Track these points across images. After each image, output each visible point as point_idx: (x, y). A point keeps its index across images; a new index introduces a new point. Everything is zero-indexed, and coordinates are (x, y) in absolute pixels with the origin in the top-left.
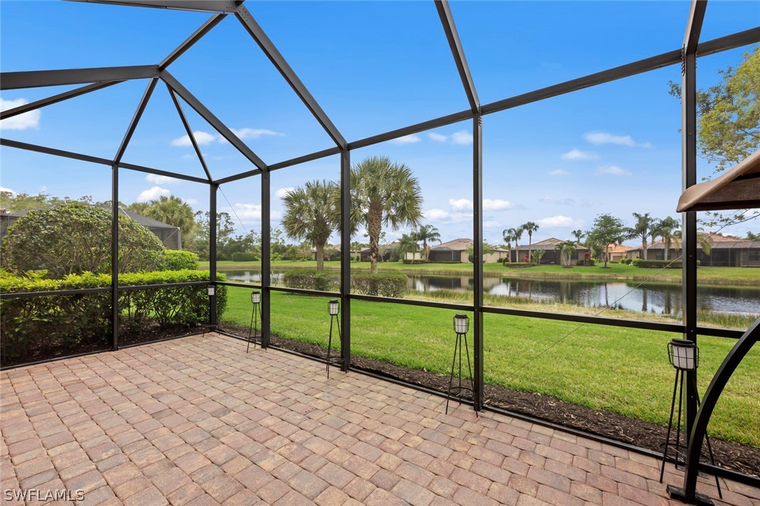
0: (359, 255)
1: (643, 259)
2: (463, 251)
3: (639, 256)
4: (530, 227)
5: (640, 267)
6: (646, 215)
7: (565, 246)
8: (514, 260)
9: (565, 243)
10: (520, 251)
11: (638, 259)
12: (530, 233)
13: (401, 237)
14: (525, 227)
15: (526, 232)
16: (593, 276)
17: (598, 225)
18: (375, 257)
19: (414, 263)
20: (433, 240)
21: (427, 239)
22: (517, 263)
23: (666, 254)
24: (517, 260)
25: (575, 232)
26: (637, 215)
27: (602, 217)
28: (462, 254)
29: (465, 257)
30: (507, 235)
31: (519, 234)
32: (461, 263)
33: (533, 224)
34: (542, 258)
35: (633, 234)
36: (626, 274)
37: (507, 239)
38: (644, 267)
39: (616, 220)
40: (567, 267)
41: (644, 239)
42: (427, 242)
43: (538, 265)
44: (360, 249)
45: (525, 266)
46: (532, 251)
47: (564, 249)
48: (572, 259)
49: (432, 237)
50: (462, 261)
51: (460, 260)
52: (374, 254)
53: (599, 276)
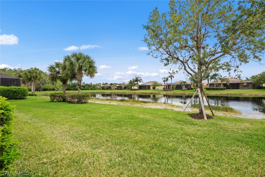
1: (208, 87)
2: (151, 85)
7: (183, 83)
9: (183, 82)
10: (168, 85)
12: (171, 79)
13: (129, 81)
18: (79, 88)
19: (134, 90)
21: (138, 82)
22: (167, 89)
23: (215, 85)
33: (173, 76)
34: (176, 87)
37: (164, 81)
38: (208, 90)
40: (184, 90)
41: (208, 80)
43: (174, 90)
44: (116, 85)
46: (172, 85)
48: (185, 87)
49: (140, 81)
51: (150, 89)
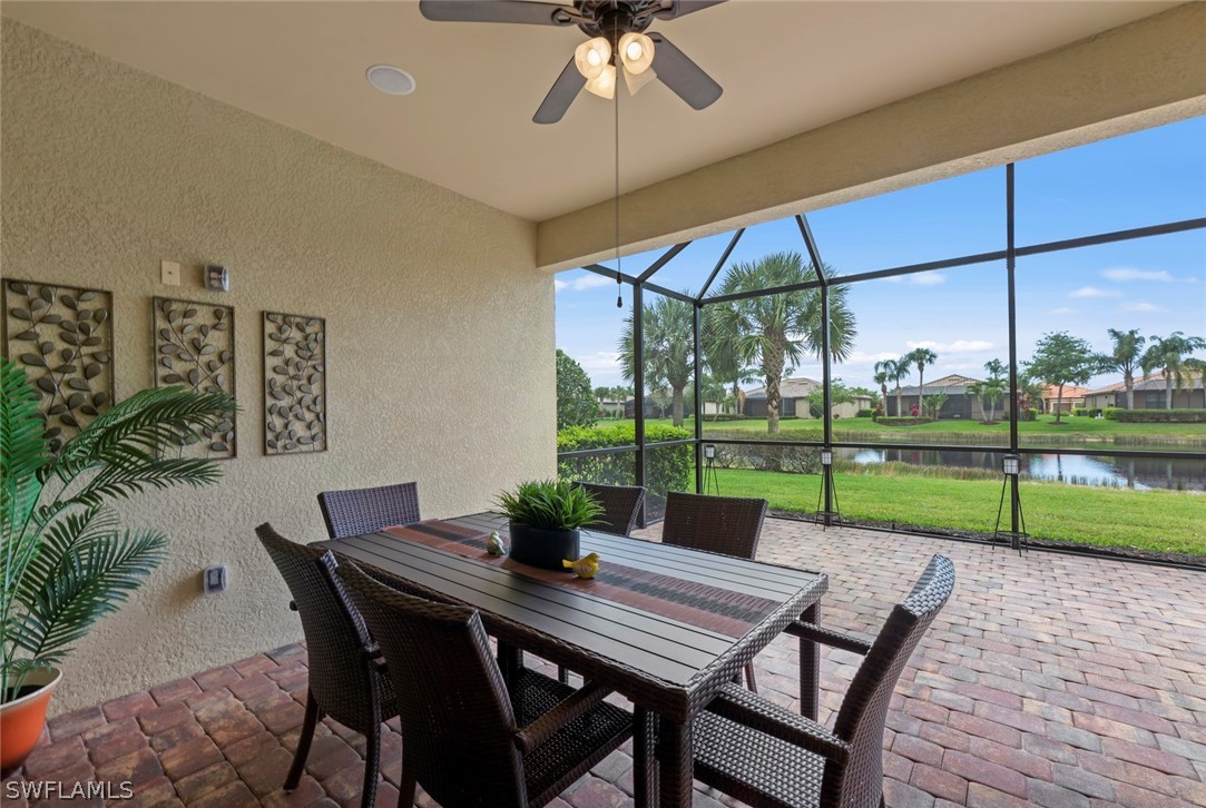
0: (623, 408)
1: (1127, 408)
2: (801, 398)
3: (1113, 402)
4: (922, 357)
5: (1121, 421)
6: (1132, 333)
7: (984, 387)
8: (892, 412)
9: (983, 383)
10: (903, 397)
11: (1113, 409)
12: (921, 367)
14: (912, 357)
15: (914, 366)
16: (1040, 437)
17: (1043, 352)
19: (718, 420)
20: (749, 381)
21: (739, 380)
22: (900, 417)
23: (1169, 399)
24: (899, 412)
25: (990, 363)
26: (1115, 334)
27: (1052, 339)
28: (798, 404)
29: (802, 409)
30: (881, 370)
31: (902, 369)
32: (797, 418)
33: (927, 352)
34: (942, 409)
35: (1105, 364)
36: (1102, 433)
37: (882, 378)
38: (1129, 421)
39: (1076, 342)
40: (987, 423)
41: (1128, 374)
42: (740, 385)
43: (935, 420)
44: (625, 398)
45: (913, 422)
46: (925, 397)
47: (983, 393)
48: (996, 409)
49: (747, 376)
50: (797, 415)
51: (793, 413)
52: (774, 403)
53: (1052, 438)
